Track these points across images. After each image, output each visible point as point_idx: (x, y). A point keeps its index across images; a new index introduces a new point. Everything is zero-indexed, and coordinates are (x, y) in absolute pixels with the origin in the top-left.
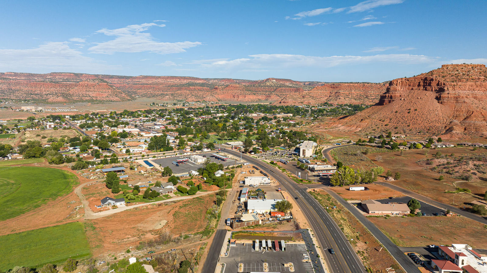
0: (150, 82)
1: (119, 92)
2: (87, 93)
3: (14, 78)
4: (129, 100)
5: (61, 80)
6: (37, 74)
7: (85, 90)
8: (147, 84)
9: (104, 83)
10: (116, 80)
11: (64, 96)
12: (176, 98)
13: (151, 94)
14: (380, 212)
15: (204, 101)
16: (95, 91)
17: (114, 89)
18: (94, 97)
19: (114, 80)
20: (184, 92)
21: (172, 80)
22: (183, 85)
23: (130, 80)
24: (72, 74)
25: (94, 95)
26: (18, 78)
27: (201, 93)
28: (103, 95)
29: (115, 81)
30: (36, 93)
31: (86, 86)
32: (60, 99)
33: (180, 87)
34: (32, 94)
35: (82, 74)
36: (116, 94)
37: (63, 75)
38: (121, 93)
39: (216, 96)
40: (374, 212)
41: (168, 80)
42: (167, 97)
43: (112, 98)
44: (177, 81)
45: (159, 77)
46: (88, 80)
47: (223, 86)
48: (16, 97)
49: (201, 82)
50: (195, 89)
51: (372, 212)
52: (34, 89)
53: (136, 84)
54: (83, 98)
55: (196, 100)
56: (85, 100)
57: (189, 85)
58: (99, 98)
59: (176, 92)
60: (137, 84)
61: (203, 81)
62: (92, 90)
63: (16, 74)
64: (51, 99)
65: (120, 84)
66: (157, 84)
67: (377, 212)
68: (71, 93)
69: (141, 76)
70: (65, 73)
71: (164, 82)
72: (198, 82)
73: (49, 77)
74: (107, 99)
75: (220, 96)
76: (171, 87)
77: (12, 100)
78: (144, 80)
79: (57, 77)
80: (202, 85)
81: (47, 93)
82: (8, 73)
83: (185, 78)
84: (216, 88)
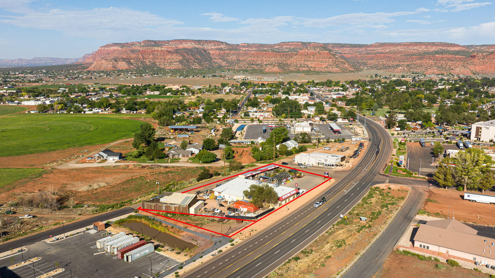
0: (387, 51)
1: (342, 62)
2: (306, 63)
3: (247, 49)
4: (351, 72)
5: (288, 50)
6: (267, 45)
7: (303, 60)
8: (382, 53)
9: (325, 51)
10: (347, 49)
11: (280, 66)
12: (412, 70)
13: (383, 65)
14: (443, 250)
15: (450, 73)
16: (314, 61)
17: (337, 58)
18: (312, 67)
19: (345, 49)
20: (425, 62)
21: (415, 48)
22: (428, 53)
23: (363, 49)
24: (299, 44)
25: (313, 65)
26: (250, 49)
27: (450, 63)
28: (322, 65)
29: (346, 50)
30: (258, 63)
31: (305, 55)
32: (276, 69)
33: (422, 56)
34: (253, 64)
35: (310, 43)
36: (336, 65)
37: (291, 45)
38: (344, 63)
39: (472, 67)
40: (426, 245)
41: (411, 48)
42: (401, 68)
43: (331, 69)
44: (423, 49)
45: (400, 44)
46: (309, 48)
47: (484, 54)
48: (239, 67)
49: (457, 49)
50: (442, 58)
52: (255, 59)
53: (370, 54)
54: (300, 68)
55: (439, 72)
56: (302, 70)
57: (437, 52)
58: (317, 69)
59: (414, 63)
60: (371, 53)
61: (460, 48)
62: (311, 59)
63: (249, 45)
64: (268, 69)
65: (351, 54)
66: (395, 53)
68: (289, 63)
69: (377, 43)
70: (293, 42)
71: (404, 50)
72: (452, 49)
73: (277, 47)
74: (326, 69)
75: (477, 68)
76: (409, 56)
77: (234, 70)
78: (380, 48)
79: (284, 47)
80: (458, 53)
81: (268, 63)
82: (243, 44)
83: (433, 44)
84: (474, 57)
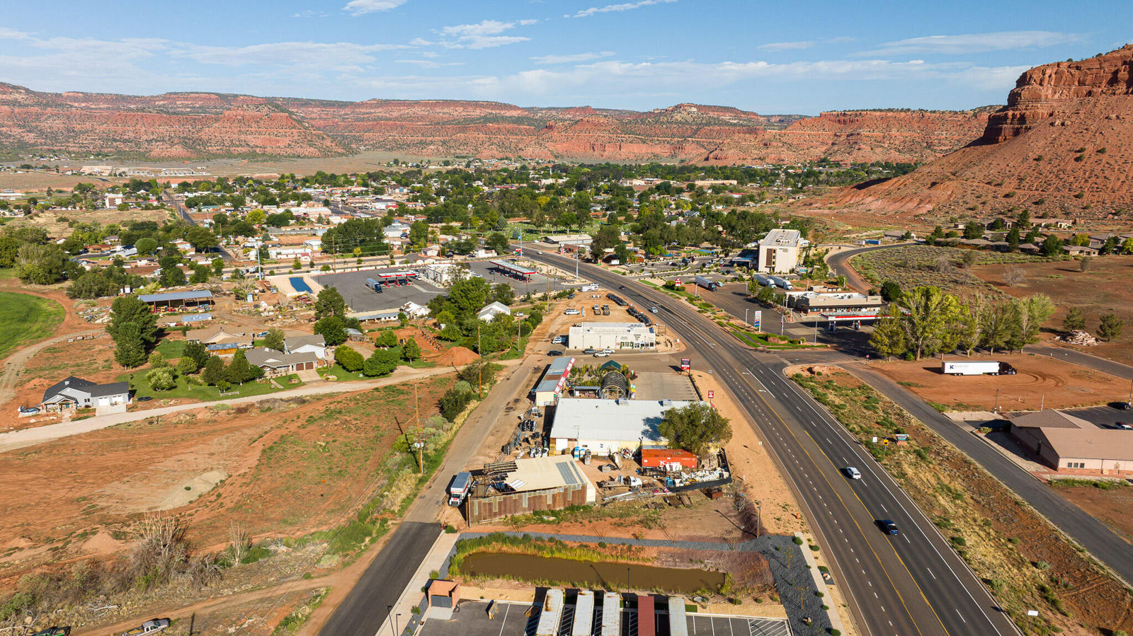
0: (395, 114)
1: (318, 136)
2: (243, 137)
3: (83, 105)
4: (341, 155)
5: (188, 110)
6: (136, 97)
7: (236, 130)
8: (387, 119)
9: (282, 114)
10: (316, 110)
11: (186, 143)
12: (452, 151)
13: (395, 141)
14: (1109, 465)
15: (520, 157)
16: (260, 133)
17: (306, 128)
18: (257, 147)
19: (311, 109)
20: (471, 135)
21: (446, 110)
22: (472, 120)
23: (348, 110)
24: (213, 96)
25: (259, 143)
26: (93, 106)
27: (513, 139)
28: (278, 141)
29: (313, 112)
30: (125, 137)
31: (239, 121)
32: (178, 150)
33: (464, 125)
34: (115, 140)
35: (236, 96)
36: (309, 141)
37: (194, 99)
38: (323, 138)
39: (550, 145)
40: (1080, 461)
41: (438, 110)
42: (432, 147)
43: (299, 150)
44: (459, 112)
45: (417, 103)
46: (245, 106)
47: (566, 123)
48: (81, 147)
49: (515, 113)
50: (499, 128)
51: (1073, 461)
52: (120, 128)
53: (363, 120)
54: (232, 149)
55: (501, 155)
56: (236, 153)
57: (486, 119)
58: (269, 150)
59: (454, 137)
60: (364, 118)
61: (519, 112)
62: (253, 129)
63: (87, 97)
64: (157, 150)
65: (325, 119)
66: (411, 119)
67: (1092, 464)
68: (205, 138)
69: (374, 99)
70: (198, 93)
71: (427, 113)
72: (508, 113)
73: (162, 103)
74: (289, 151)
75: (558, 146)
76: (440, 125)
77: (69, 153)
78: (380, 110)
79: (178, 103)
80: (519, 120)
81: (151, 137)
82: (71, 94)
83: (476, 104)
84: (550, 128)
